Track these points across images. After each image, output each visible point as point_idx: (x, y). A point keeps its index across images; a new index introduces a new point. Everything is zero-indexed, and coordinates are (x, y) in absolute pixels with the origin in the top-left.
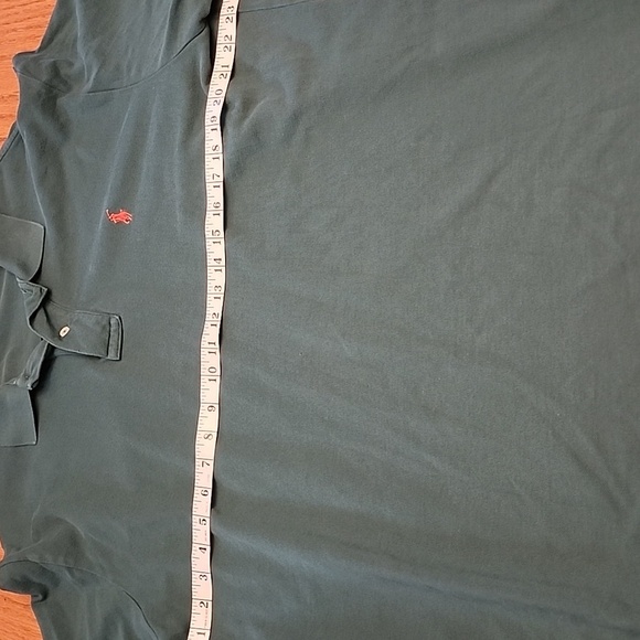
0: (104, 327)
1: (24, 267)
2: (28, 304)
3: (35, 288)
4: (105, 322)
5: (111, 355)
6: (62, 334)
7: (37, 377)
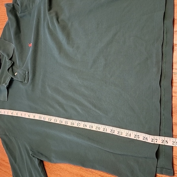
0: (24, 74)
1: (8, 55)
2: (8, 65)
3: (10, 62)
4: (24, 73)
5: (26, 82)
6: (15, 75)
7: (8, 85)
